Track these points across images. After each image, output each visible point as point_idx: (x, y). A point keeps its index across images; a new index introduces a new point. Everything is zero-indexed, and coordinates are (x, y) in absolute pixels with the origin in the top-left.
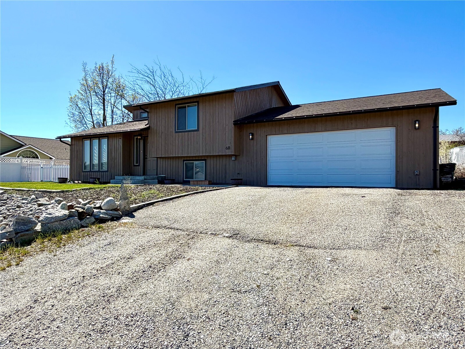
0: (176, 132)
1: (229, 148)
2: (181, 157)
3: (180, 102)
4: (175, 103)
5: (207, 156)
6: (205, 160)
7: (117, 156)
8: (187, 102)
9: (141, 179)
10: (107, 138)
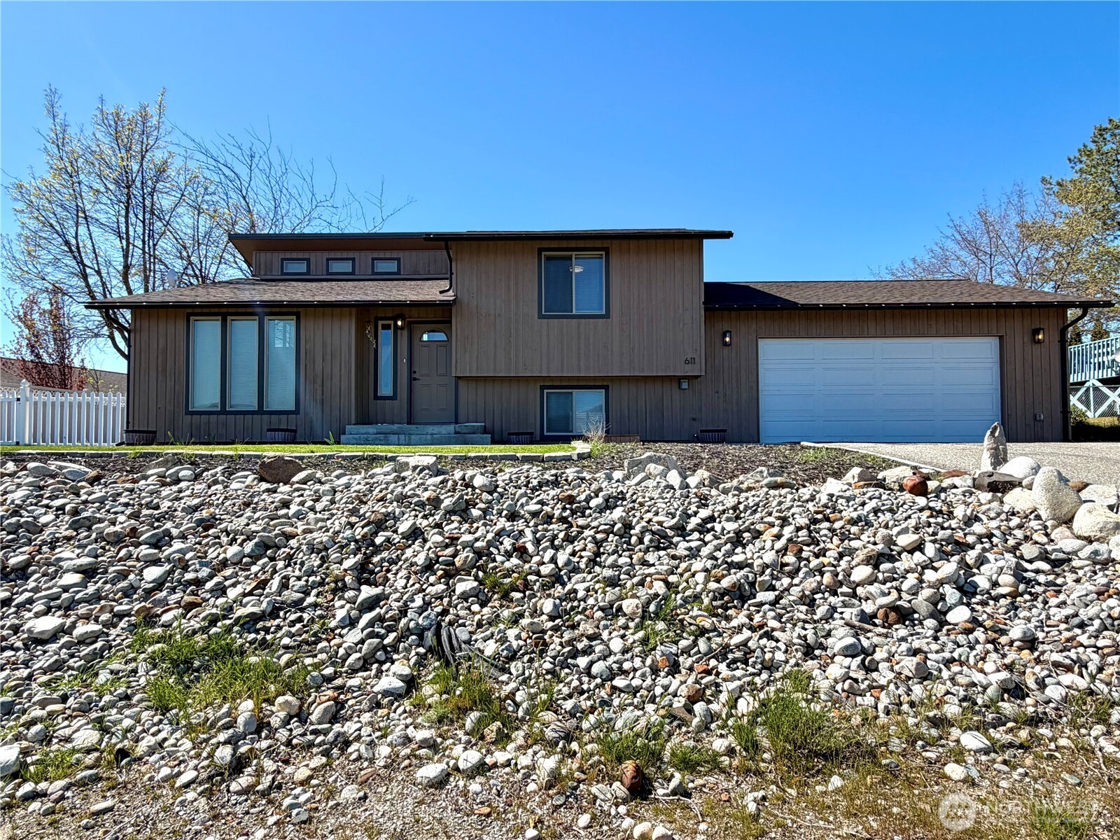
0: (541, 317)
1: (692, 361)
2: (536, 378)
3: (554, 244)
4: (538, 244)
5: (612, 379)
6: (606, 388)
7: (336, 370)
8: (574, 246)
9: (444, 432)
10: (294, 317)
